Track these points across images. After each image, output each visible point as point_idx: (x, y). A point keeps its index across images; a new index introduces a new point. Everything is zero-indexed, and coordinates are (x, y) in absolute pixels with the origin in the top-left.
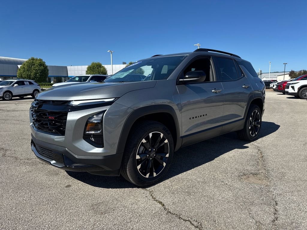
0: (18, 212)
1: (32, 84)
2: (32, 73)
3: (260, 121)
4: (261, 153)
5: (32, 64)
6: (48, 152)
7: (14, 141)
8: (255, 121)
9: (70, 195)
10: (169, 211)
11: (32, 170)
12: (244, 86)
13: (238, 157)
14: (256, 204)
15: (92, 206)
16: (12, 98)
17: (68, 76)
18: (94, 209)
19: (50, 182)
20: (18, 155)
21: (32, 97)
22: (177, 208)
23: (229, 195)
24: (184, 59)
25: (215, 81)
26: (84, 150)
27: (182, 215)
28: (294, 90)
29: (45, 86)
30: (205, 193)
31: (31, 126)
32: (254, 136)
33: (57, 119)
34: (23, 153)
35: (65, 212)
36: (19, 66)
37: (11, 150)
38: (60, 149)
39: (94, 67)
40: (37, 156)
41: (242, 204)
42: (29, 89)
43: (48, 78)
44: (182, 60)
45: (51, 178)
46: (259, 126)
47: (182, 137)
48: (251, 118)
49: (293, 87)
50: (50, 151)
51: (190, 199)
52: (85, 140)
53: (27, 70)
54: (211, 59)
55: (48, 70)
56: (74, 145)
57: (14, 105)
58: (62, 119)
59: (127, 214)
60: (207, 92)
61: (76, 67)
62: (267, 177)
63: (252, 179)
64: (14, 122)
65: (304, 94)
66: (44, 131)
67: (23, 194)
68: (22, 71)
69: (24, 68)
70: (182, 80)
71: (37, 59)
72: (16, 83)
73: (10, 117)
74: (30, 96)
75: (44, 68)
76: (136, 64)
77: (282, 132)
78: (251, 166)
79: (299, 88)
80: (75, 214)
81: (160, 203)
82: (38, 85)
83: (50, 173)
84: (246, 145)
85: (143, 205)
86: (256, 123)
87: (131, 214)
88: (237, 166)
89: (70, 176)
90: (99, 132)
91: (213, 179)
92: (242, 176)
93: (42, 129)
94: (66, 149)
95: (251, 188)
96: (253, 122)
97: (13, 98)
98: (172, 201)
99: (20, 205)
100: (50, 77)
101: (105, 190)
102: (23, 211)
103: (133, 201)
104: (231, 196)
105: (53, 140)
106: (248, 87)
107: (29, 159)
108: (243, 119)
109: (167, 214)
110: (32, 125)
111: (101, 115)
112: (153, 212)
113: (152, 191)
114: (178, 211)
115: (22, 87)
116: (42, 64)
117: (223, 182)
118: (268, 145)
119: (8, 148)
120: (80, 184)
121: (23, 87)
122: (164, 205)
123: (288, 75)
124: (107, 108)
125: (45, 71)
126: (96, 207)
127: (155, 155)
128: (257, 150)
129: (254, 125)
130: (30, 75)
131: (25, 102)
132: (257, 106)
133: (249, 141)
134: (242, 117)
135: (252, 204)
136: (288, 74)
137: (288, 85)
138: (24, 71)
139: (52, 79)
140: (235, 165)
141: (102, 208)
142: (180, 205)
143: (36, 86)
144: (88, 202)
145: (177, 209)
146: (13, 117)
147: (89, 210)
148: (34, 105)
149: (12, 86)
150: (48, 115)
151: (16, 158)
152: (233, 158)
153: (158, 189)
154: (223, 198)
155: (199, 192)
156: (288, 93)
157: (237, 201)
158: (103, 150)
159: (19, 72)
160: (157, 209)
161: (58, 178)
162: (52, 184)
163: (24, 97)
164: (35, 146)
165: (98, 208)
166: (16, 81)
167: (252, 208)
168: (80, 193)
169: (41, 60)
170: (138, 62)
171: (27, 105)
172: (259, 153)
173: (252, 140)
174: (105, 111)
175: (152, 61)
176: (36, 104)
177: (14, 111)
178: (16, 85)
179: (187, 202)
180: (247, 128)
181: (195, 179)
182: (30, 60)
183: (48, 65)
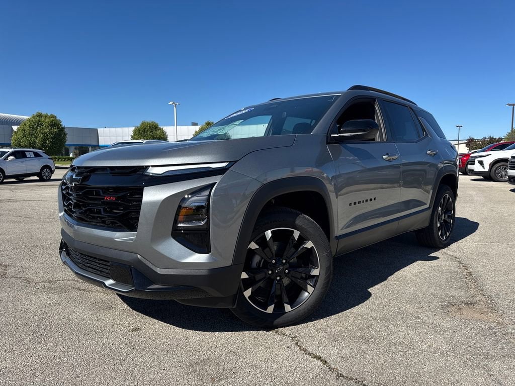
0: (48, 380)
1: (40, 156)
2: (37, 138)
3: (452, 213)
4: (466, 268)
5: (38, 124)
6: (100, 264)
7: (19, 250)
8: (445, 213)
9: (143, 346)
10: (340, 373)
11: (62, 301)
12: (430, 152)
13: (428, 274)
14: (493, 356)
15: (191, 365)
16: (3, 180)
17: (100, 144)
18: (195, 371)
19: (100, 322)
20: (30, 275)
21: (38, 178)
22: (353, 367)
23: (439, 341)
24: (335, 101)
25: (384, 140)
26: (172, 257)
27: (365, 379)
28: (484, 167)
29: (58, 161)
30: (395, 339)
31: (60, 217)
32: (445, 239)
33: (121, 201)
34: (38, 270)
35: (141, 379)
36: (15, 128)
37: (15, 267)
38: (126, 257)
39: (145, 129)
40: (76, 273)
41: (468, 357)
42: (34, 165)
43: (65, 148)
44: (332, 103)
45: (100, 314)
46: (452, 221)
47: (338, 238)
48: (440, 209)
49: (481, 163)
50: (102, 262)
51: (371, 350)
52: (175, 239)
53: (30, 134)
54: (377, 103)
55: (65, 135)
56: (155, 248)
57: (8, 191)
58: (131, 200)
59: (261, 379)
60: (375, 158)
61: (113, 130)
62: (493, 309)
63: (468, 313)
64: (14, 219)
65: (499, 173)
66: (91, 224)
67: (52, 345)
68: (20, 134)
69: (24, 130)
70: (337, 135)
71: (46, 116)
72: (11, 154)
73: (4, 211)
74: (36, 178)
75: (60, 131)
76: (244, 112)
77: (486, 232)
78: (456, 289)
79: (491, 163)
80: (161, 381)
81: (319, 358)
82: (49, 159)
83: (97, 307)
84: (433, 255)
85: (287, 363)
86: (446, 216)
87: (270, 380)
88: (432, 290)
89: (134, 311)
90: (203, 223)
91: (398, 312)
92: (448, 307)
93: (87, 221)
94: (139, 256)
95: (474, 328)
96: (442, 215)
97: (5, 181)
98: (338, 353)
99: (50, 367)
100: (68, 147)
101: (207, 335)
102: (59, 379)
103: (266, 356)
104: (442, 342)
105: (112, 240)
106: (435, 154)
107: (52, 281)
108: (429, 208)
109: (337, 379)
110: (64, 215)
111: (206, 193)
112: (311, 375)
113: (296, 337)
114: (355, 372)
115: (22, 162)
116: (55, 124)
117: (418, 318)
118: (472, 255)
119: (8, 262)
120: (158, 324)
121: (24, 162)
122: (326, 362)
123: (465, 145)
124: (217, 179)
125: (60, 135)
126: (198, 368)
127: (287, 271)
128: (457, 263)
129: (444, 220)
130: (35, 142)
131: (27, 186)
132: (449, 187)
133: (437, 248)
134: (427, 206)
135: (487, 356)
136: (465, 143)
137: (473, 159)
138: (24, 136)
139: (72, 149)
140: (429, 287)
141: (211, 369)
142: (357, 361)
143: (46, 160)
144: (181, 358)
145: (353, 370)
146: (10, 210)
147: (188, 375)
148: (74, 177)
149: (5, 160)
150: (102, 194)
151: (28, 280)
152: (420, 276)
153: (305, 332)
154: (429, 346)
155: (382, 336)
156: (472, 172)
157: (457, 351)
158: (209, 258)
159: (14, 137)
160: (316, 370)
161: (114, 316)
162: (104, 326)
163: (25, 179)
164: (68, 254)
165: (202, 369)
166: (11, 150)
167: (490, 364)
168: (161, 341)
169: (53, 117)
170: (245, 109)
171: (32, 192)
172: (461, 267)
173: (442, 246)
174: (214, 184)
175: (274, 106)
176: (77, 175)
177: (9, 201)
178: (11, 158)
179: (368, 356)
180: (435, 225)
181: (367, 314)
182: (34, 117)
183: (65, 126)
